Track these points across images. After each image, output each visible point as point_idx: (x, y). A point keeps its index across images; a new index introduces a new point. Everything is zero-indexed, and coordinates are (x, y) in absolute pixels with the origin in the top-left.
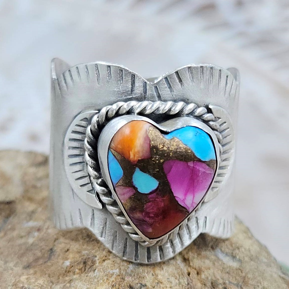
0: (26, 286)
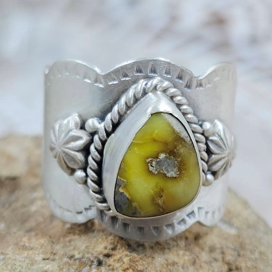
0: (27, 244)
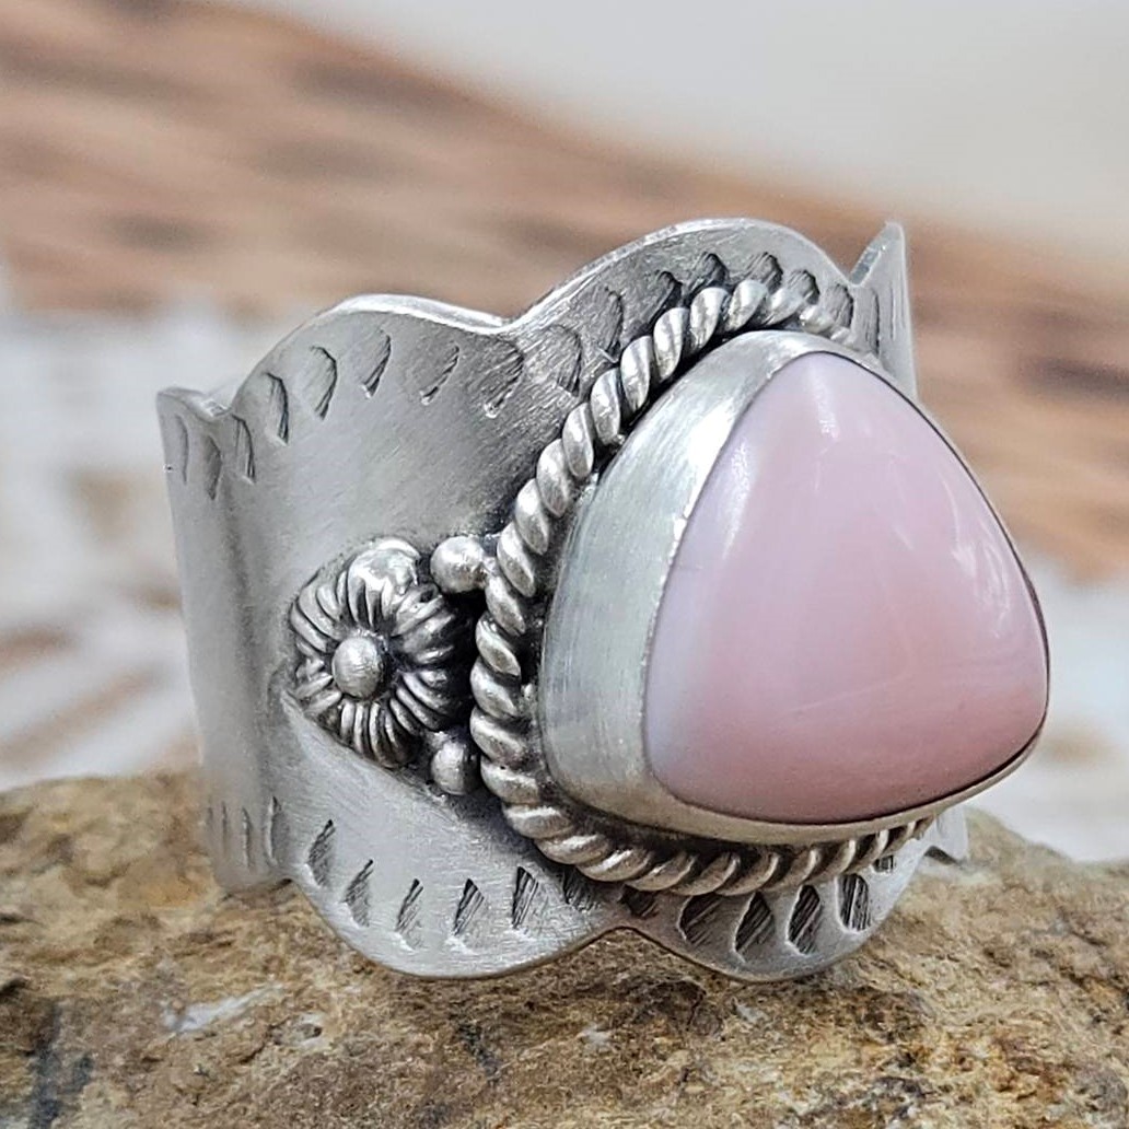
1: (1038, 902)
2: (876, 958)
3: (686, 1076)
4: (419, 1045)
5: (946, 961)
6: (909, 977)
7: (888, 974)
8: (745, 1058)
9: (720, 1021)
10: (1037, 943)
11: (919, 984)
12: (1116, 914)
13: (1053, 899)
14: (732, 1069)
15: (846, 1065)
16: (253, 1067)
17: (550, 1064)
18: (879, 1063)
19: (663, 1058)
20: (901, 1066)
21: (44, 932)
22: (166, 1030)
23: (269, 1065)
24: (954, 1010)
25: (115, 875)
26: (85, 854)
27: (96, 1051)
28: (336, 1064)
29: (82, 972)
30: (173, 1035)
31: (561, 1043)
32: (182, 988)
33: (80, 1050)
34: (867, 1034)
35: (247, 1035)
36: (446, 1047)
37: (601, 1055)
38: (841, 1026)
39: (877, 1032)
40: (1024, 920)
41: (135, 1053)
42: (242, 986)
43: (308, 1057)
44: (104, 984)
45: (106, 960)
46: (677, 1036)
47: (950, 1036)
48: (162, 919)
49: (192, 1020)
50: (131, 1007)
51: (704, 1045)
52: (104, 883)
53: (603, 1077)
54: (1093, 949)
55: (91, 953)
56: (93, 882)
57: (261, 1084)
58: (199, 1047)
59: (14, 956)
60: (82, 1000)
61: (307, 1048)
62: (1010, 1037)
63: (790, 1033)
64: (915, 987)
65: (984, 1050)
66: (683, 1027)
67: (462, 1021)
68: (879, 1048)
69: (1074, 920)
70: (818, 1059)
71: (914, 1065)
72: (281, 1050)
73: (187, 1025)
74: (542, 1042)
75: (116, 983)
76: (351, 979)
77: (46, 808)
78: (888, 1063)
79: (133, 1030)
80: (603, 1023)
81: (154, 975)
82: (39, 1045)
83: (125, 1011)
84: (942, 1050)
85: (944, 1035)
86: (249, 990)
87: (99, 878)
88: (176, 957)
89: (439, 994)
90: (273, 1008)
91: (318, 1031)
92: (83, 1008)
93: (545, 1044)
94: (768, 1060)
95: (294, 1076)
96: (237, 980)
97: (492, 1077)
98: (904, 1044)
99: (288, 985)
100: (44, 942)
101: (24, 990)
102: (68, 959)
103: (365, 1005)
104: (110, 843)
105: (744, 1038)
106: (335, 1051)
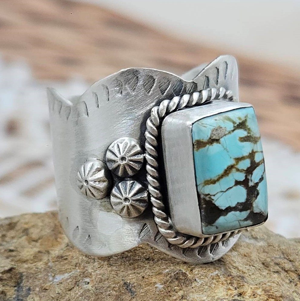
1: (276, 250)
2: (233, 266)
3: (182, 297)
4: (114, 287)
5: (252, 267)
6: (241, 271)
7: (236, 270)
8: (198, 293)
9: (192, 283)
10: (276, 261)
11: (244, 273)
12: (297, 254)
13: (280, 249)
14: (194, 296)
15: (224, 296)
16: (72, 292)
17: (148, 293)
18: (233, 295)
19: (177, 292)
20: (238, 296)
21: (21, 254)
22: (50, 281)
23: (75, 292)
24: (253, 280)
25: (39, 239)
26: (32, 233)
27: (31, 286)
28: (92, 292)
29: (29, 265)
30: (51, 283)
31: (151, 288)
32: (54, 270)
33: (28, 286)
34: (230, 288)
35: (70, 283)
36: (121, 288)
37: (161, 291)
38: (223, 285)
39: (232, 287)
40: (273, 255)
41: (42, 287)
42: (70, 270)
43: (85, 290)
44: (34, 269)
45: (35, 262)
46: (181, 287)
47: (251, 288)
48: (50, 251)
49: (56, 279)
50: (41, 275)
51: (187, 289)
52: (36, 241)
53: (161, 297)
54: (290, 262)
55: (32, 260)
56: (34, 241)
57: (73, 297)
58: (58, 286)
59: (12, 260)
60: (29, 273)
61: (85, 287)
62: (267, 289)
63: (210, 287)
64: (243, 274)
65: (260, 292)
66: (182, 284)
67: (125, 282)
68: (233, 291)
69: (286, 255)
70: (217, 294)
71: (242, 296)
72: (79, 288)
73: (55, 280)
74: (146, 287)
75: (38, 268)
76: (97, 269)
77: (22, 221)
78: (234, 296)
79: (41, 281)
80: (161, 283)
81: (47, 267)
82: (18, 284)
83: (40, 276)
84: (249, 292)
85: (250, 288)
86: (71, 271)
87: (35, 240)
88: (53, 262)
89: (120, 274)
90: (77, 276)
91: (88, 283)
92: (29, 275)
93: (146, 288)
94: (204, 294)
95: (82, 295)
96: (68, 269)
97: (132, 297)
98: (239, 290)
99: (81, 271)
100: (20, 257)
101: (14, 270)
102: (25, 261)
103: (101, 276)
104: (38, 230)
105: (198, 287)
106: (93, 288)
